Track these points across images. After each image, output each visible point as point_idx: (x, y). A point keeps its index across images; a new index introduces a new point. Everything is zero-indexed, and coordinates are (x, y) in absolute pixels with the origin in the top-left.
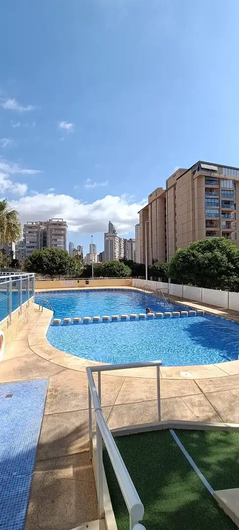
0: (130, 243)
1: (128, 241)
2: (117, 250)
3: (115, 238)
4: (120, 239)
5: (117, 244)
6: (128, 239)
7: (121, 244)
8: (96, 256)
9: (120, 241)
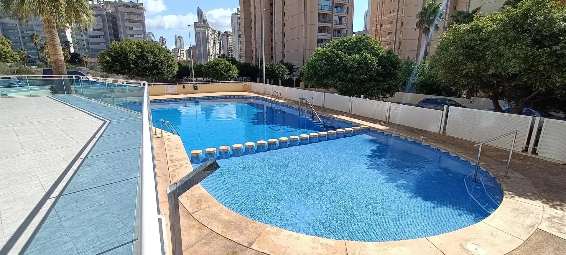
0: (225, 37)
1: (223, 34)
2: (211, 44)
3: (208, 30)
4: (214, 31)
5: (211, 38)
6: (223, 31)
7: (215, 38)
8: (185, 51)
9: (214, 34)
